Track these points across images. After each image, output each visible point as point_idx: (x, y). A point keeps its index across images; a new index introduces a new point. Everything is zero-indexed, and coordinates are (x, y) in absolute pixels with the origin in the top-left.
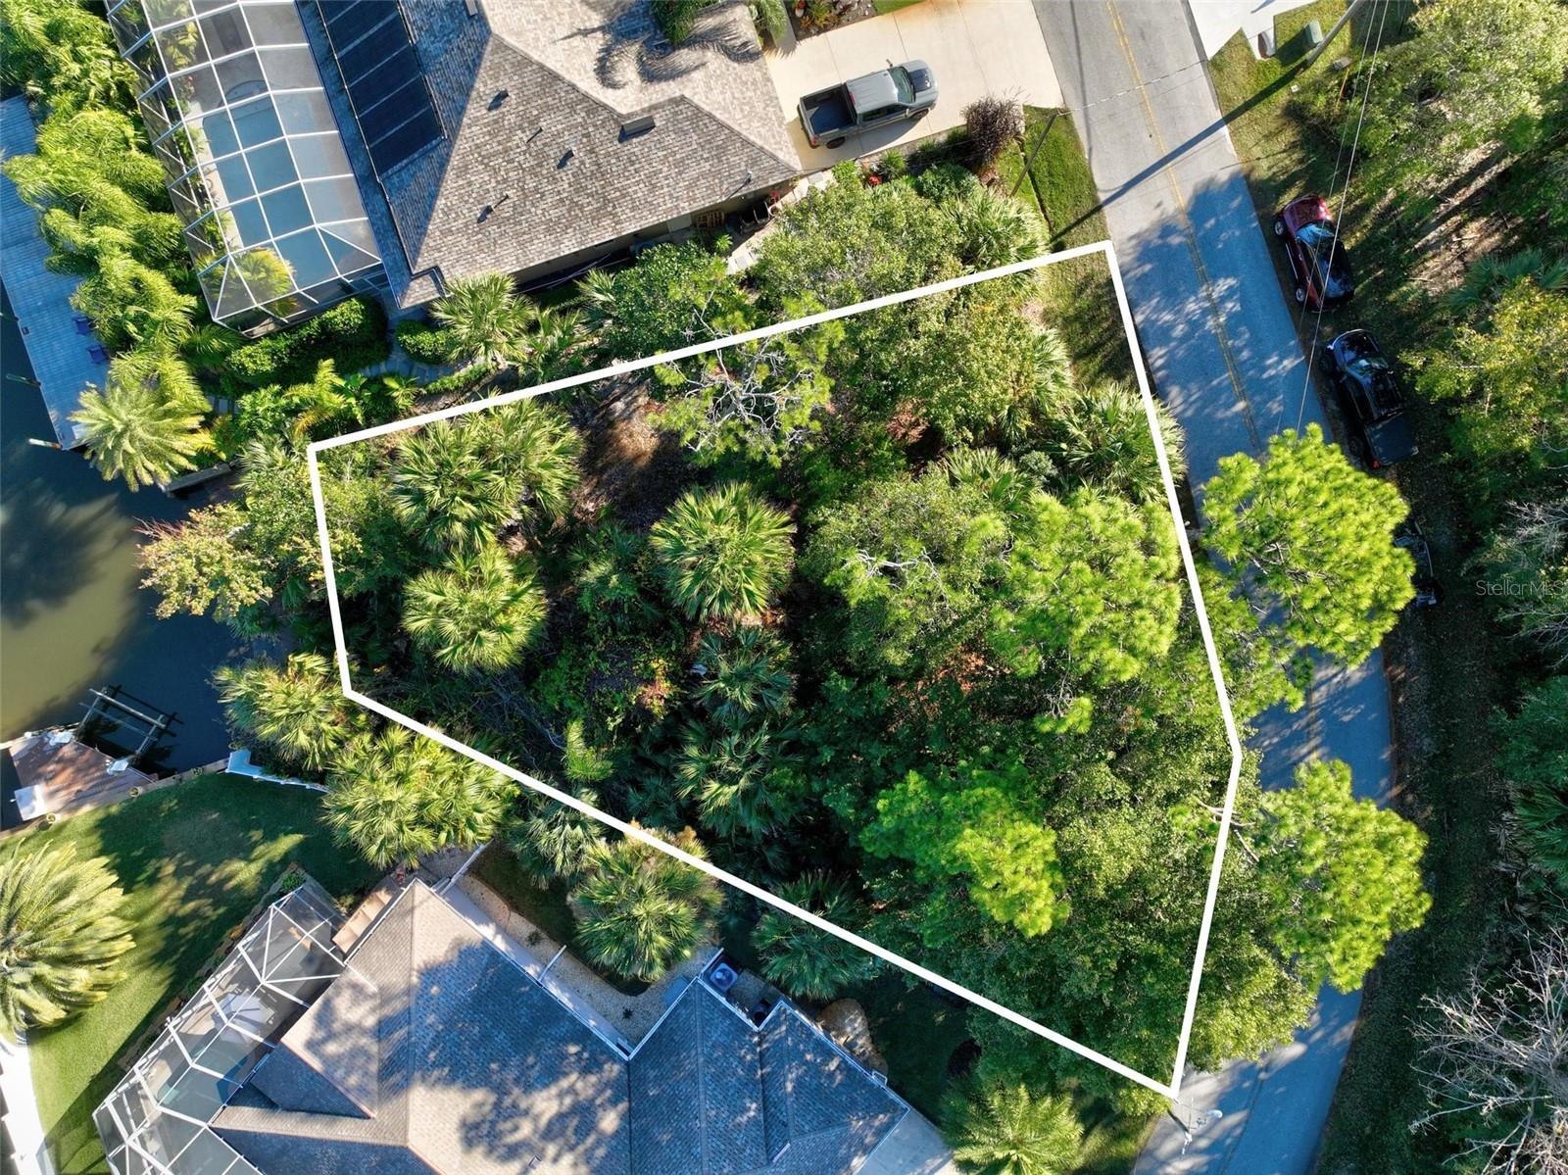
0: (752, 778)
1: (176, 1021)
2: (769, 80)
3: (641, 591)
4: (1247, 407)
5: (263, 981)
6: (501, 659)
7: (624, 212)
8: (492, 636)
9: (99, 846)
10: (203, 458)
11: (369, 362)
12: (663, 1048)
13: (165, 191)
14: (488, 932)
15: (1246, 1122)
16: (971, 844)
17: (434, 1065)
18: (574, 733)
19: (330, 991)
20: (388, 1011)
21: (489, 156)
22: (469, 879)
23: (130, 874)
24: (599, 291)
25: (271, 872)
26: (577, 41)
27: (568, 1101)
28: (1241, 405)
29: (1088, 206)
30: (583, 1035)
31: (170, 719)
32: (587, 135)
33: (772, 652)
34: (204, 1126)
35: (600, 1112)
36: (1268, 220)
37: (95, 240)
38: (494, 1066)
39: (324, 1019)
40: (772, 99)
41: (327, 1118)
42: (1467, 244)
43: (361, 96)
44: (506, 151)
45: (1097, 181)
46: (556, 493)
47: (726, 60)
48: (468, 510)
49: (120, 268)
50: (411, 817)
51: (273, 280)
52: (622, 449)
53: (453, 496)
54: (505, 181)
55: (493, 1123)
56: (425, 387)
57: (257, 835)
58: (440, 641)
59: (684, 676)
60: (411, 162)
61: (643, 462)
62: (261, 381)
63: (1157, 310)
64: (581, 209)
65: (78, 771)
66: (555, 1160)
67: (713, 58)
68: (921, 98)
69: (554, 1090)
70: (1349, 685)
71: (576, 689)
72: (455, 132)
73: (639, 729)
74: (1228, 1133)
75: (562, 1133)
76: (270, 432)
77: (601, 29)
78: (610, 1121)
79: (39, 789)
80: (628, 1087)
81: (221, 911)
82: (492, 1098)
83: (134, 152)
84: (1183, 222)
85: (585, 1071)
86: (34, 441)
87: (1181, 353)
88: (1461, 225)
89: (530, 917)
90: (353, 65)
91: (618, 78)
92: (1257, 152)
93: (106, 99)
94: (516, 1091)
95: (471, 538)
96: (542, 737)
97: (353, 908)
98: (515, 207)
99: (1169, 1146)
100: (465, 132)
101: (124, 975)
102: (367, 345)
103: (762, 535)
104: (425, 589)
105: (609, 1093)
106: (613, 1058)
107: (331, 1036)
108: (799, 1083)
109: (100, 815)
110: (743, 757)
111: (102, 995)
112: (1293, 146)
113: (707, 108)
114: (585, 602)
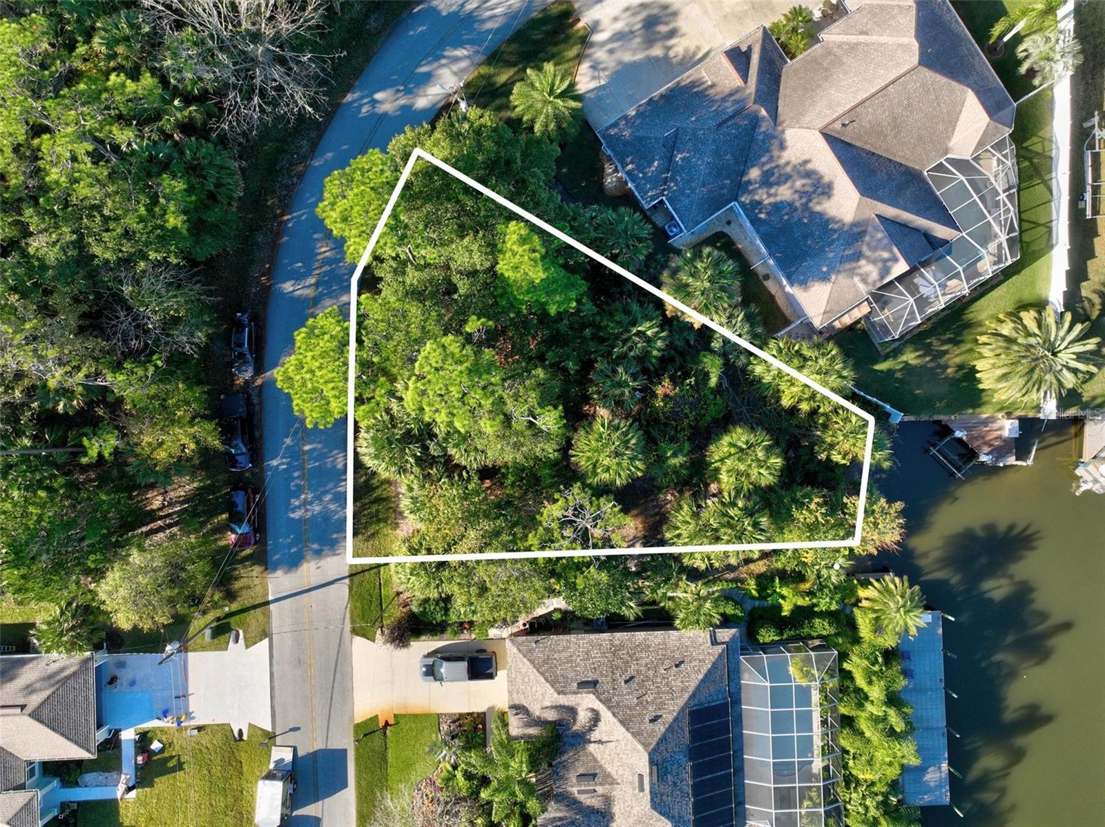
0: (629, 331)
1: (964, 293)
2: (510, 692)
3: (656, 444)
4: (304, 445)
5: (911, 300)
6: (739, 430)
7: (607, 645)
8: (740, 444)
9: (984, 394)
10: (865, 584)
11: (763, 608)
12: (716, 203)
13: (842, 727)
14: (788, 289)
15: (418, 66)
16: (538, 275)
17: (835, 231)
18: (713, 381)
19: (879, 285)
20: (854, 265)
21: (668, 693)
22: (792, 319)
23: (970, 374)
24: (632, 608)
25: (896, 353)
26: (604, 740)
27: (773, 191)
28: (307, 448)
29: (357, 579)
30: (755, 222)
31: (928, 451)
32: (614, 689)
33: (599, 393)
34: (964, 234)
35: (758, 179)
36: (262, 543)
37: (884, 708)
38: (805, 221)
39: (885, 271)
40: (511, 681)
41: (898, 220)
42: (160, 498)
43: (725, 745)
44: (659, 693)
45: (347, 591)
46: (686, 508)
47: (529, 708)
48: (731, 512)
49: (876, 692)
50: (810, 363)
51: (801, 664)
52: (643, 522)
53: (738, 520)
54: (664, 678)
55: (814, 192)
56: (738, 587)
57: (898, 375)
58: (768, 449)
59: (647, 393)
60: (709, 702)
61: (634, 512)
62: (822, 615)
63: (337, 512)
64: (628, 653)
65: (983, 437)
66: (788, 163)
67: (536, 711)
68: (430, 661)
69: (779, 198)
70: (293, 282)
71: (705, 403)
72: (682, 710)
73: (679, 373)
74: (429, 63)
75: (781, 175)
76: (826, 587)
77: (590, 742)
78: (754, 173)
79: (1006, 434)
80: (740, 187)
81: (929, 341)
82: (811, 205)
83: (852, 751)
84: (309, 555)
85: (759, 203)
86: (953, 619)
87: (331, 485)
88: (160, 509)
89: (765, 289)
90: (725, 763)
91: (589, 714)
92: (257, 581)
93: (858, 783)
94: (798, 204)
95: (735, 497)
96: (731, 383)
97: (858, 322)
98: (663, 663)
99: (463, 64)
100: (677, 708)
101: (987, 323)
102: (761, 617)
103: (589, 454)
104: (767, 478)
105: (751, 188)
106: (743, 205)
107: (885, 261)
108: (650, 164)
109: (978, 410)
110: (629, 344)
111: (1001, 316)
112: (237, 579)
113: (548, 685)
114: (687, 447)
